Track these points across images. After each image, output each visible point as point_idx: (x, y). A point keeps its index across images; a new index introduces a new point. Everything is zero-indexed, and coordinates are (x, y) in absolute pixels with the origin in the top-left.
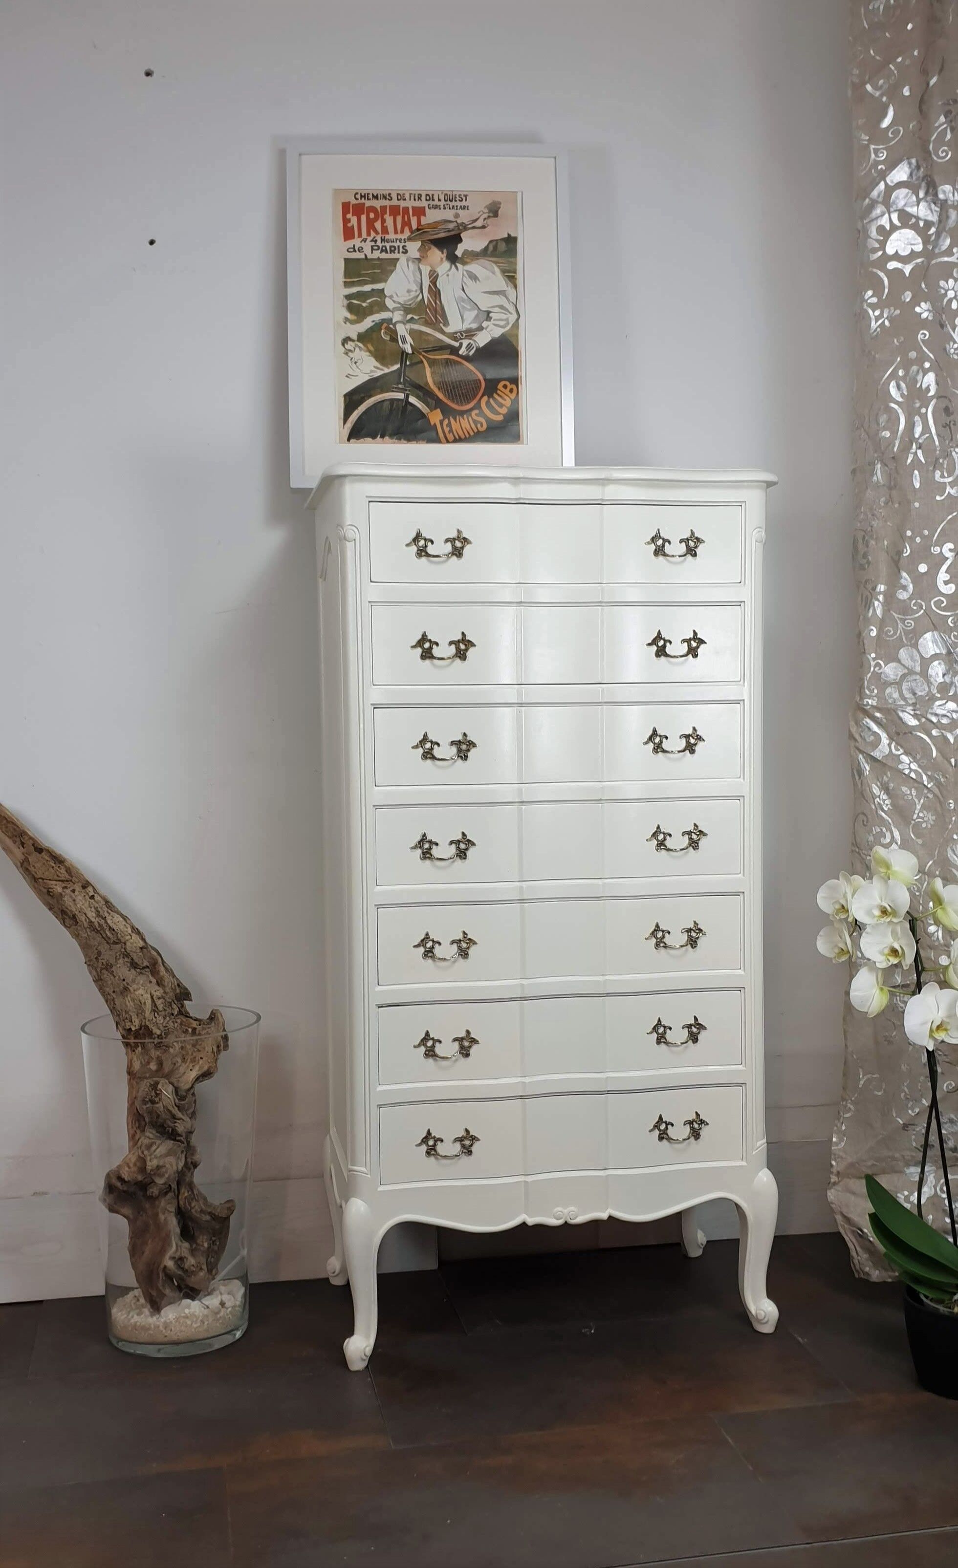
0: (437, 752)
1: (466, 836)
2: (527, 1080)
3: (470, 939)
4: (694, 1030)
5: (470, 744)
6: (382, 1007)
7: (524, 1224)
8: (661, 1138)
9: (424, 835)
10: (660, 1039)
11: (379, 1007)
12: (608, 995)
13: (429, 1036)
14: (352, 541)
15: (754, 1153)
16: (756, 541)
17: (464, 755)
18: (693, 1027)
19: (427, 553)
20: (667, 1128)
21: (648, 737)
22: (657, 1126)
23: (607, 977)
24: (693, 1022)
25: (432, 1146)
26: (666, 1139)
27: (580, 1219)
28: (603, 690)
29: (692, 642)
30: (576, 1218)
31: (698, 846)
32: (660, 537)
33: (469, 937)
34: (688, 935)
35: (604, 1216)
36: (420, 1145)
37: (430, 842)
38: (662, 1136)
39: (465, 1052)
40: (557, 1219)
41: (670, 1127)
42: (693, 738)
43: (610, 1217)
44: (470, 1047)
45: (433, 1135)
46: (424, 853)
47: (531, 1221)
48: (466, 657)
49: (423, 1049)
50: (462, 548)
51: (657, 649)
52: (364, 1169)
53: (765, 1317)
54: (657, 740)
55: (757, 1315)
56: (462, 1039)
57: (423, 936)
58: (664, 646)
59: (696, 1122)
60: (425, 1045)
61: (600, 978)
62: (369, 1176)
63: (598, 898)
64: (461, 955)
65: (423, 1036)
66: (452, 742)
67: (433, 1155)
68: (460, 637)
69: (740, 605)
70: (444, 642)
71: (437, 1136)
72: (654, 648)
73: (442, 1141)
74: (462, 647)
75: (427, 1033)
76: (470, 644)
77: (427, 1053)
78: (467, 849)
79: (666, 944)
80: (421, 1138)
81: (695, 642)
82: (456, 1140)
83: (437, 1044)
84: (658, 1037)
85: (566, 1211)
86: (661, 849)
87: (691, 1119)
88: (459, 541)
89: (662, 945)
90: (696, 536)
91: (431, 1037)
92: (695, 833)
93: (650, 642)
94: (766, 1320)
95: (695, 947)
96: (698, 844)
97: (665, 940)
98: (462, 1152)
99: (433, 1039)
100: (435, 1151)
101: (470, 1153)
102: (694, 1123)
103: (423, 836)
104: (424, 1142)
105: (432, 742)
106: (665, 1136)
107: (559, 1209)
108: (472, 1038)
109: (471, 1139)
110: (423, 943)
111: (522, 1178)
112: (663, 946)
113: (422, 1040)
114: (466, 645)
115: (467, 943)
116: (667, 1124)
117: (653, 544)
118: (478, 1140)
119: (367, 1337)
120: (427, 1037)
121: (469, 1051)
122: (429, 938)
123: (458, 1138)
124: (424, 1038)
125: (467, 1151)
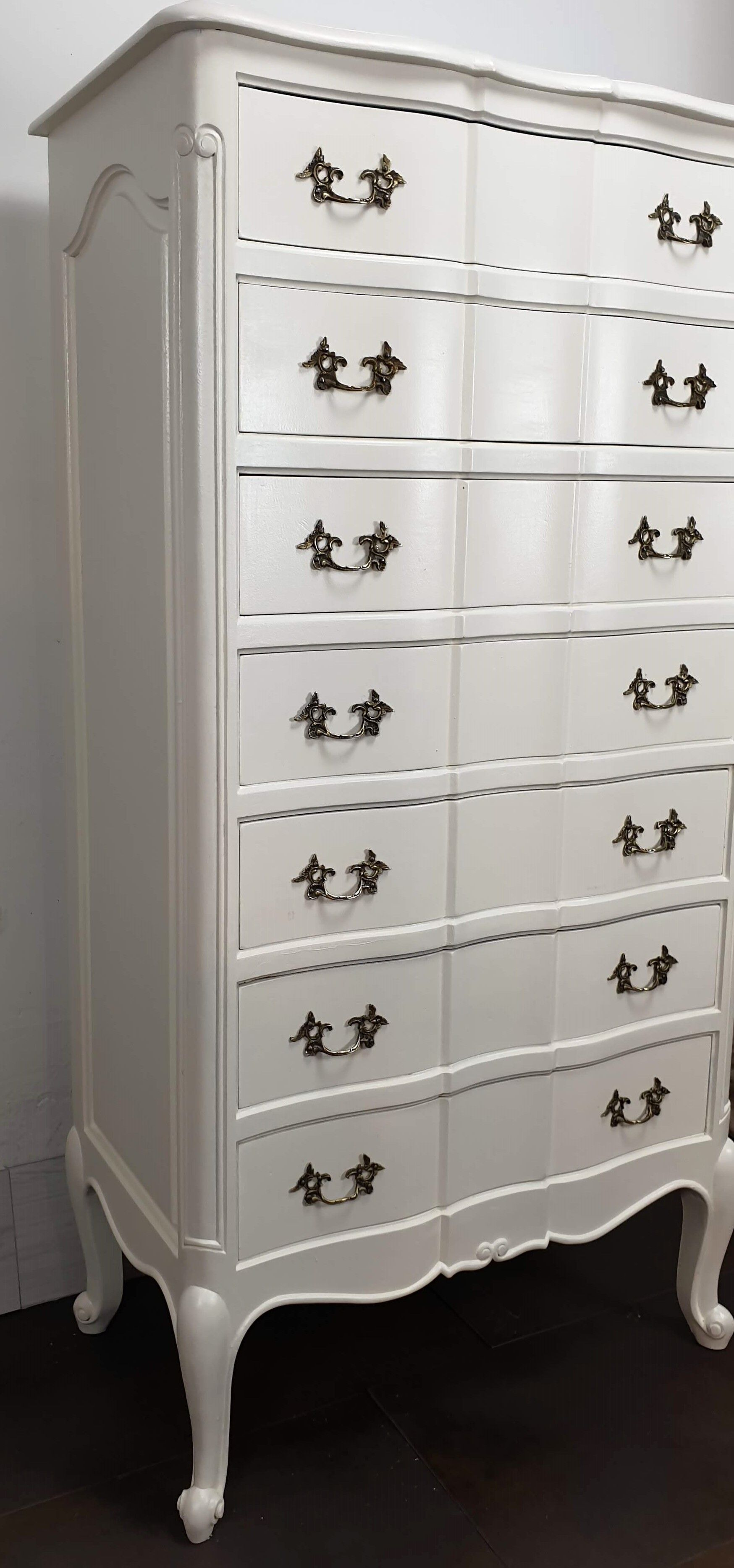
0: (337, 555)
1: (378, 696)
2: (453, 1070)
3: (379, 863)
4: (663, 965)
5: (390, 542)
6: (246, 983)
7: (441, 1277)
8: (614, 1123)
9: (315, 698)
10: (623, 985)
11: (240, 985)
12: (562, 929)
13: (313, 1020)
15: (720, 1121)
17: (380, 561)
18: (661, 962)
19: (330, 193)
20: (622, 1107)
21: (636, 532)
22: (611, 1107)
23: (562, 904)
24: (661, 954)
25: (315, 1188)
26: (621, 1122)
27: (513, 1252)
28: (582, 453)
29: (698, 384)
30: (508, 1252)
31: (685, 699)
32: (667, 210)
33: (377, 859)
34: (664, 832)
35: (543, 1243)
36: (296, 1189)
37: (324, 708)
38: (617, 1119)
39: (367, 1040)
40: (481, 1259)
41: (625, 1104)
42: (689, 535)
43: (552, 1243)
44: (375, 1031)
45: (315, 1172)
46: (312, 728)
47: (450, 1270)
48: (390, 387)
49: (303, 1044)
50: (390, 190)
51: (656, 392)
52: (214, 1243)
54: (647, 537)
55: (708, 1328)
56: (363, 1019)
57: (308, 864)
58: (665, 387)
59: (655, 1092)
60: (307, 1036)
61: (554, 906)
62: (222, 1251)
63: (555, 786)
64: (365, 889)
65: (304, 1021)
66: (361, 538)
67: (316, 1201)
68: (380, 351)
70: (354, 360)
71: (321, 1173)
72: (653, 389)
73: (329, 1179)
74: (384, 368)
75: (311, 1017)
76: (396, 365)
77: (311, 1047)
78: (379, 719)
79: (637, 848)
80: (298, 1179)
81: (701, 383)
82: (349, 1174)
83: (325, 1032)
84: (620, 983)
85: (494, 1246)
86: (641, 706)
87: (649, 1089)
88: (384, 178)
89: (632, 849)
90: (711, 213)
91: (316, 1021)
92: (682, 681)
93: (647, 378)
95: (671, 848)
96: (685, 695)
97: (638, 841)
98: (359, 1191)
99: (319, 1024)
100: (319, 1195)
101: (370, 1190)
102: (653, 1094)
103: (313, 699)
104: (302, 1184)
105: (328, 537)
106: (620, 1119)
107: (484, 1244)
108: (378, 1016)
109: (370, 1168)
110: (307, 874)
111: (437, 1213)
112: (633, 851)
113: (302, 1029)
114: (390, 367)
115: (375, 869)
116: (623, 1101)
117: (658, 220)
118: (382, 1168)
120: (310, 1023)
121: (372, 1038)
122: (317, 865)
123: (353, 1170)
124: (306, 1025)
125: (367, 1188)
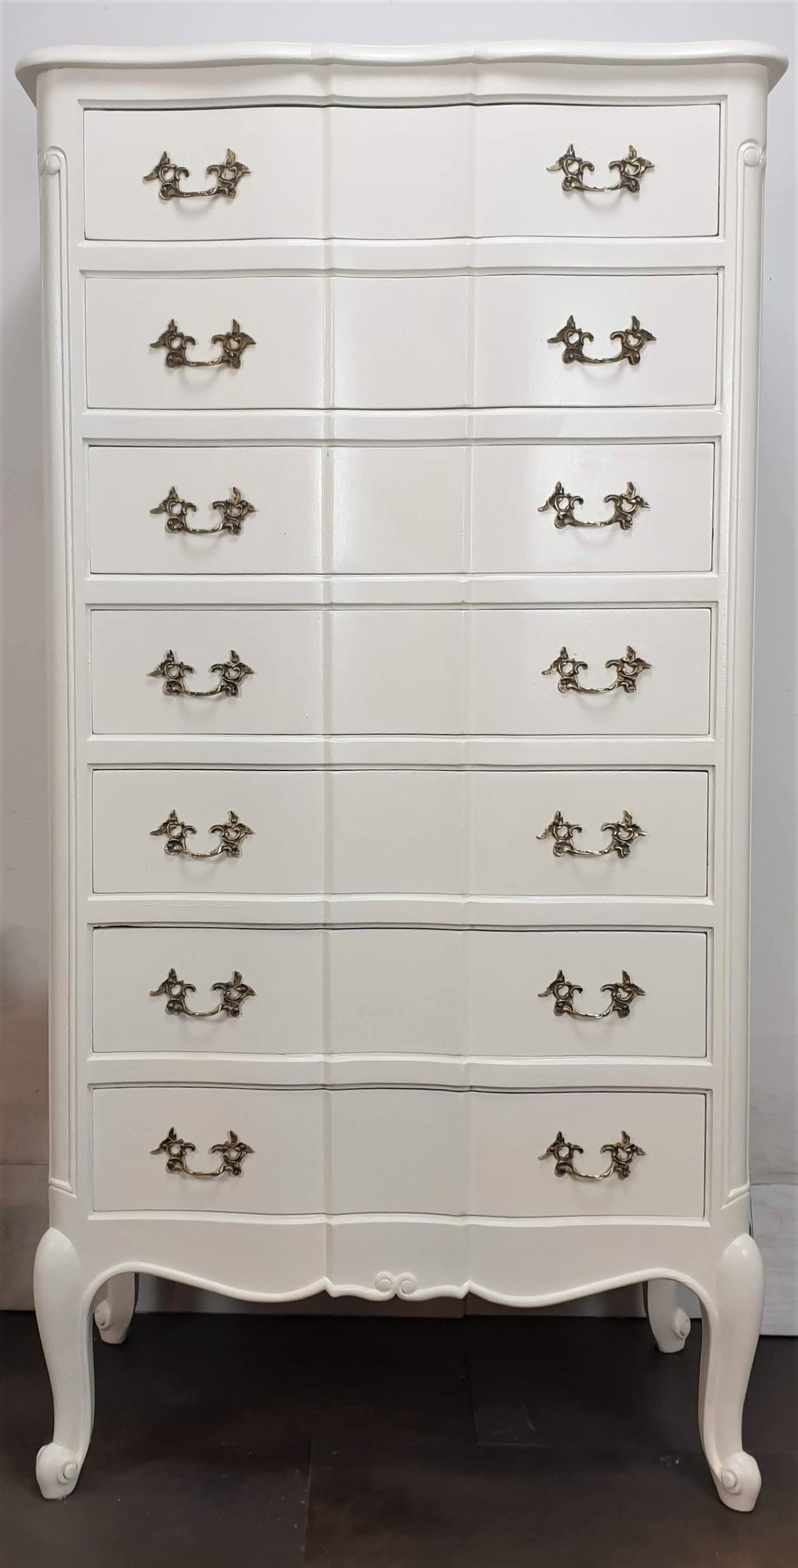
0: (191, 519)
1: (237, 657)
2: (335, 1059)
3: (241, 825)
4: (623, 995)
5: (244, 507)
6: (99, 927)
7: (324, 1294)
8: (560, 1172)
9: (171, 654)
10: (562, 1007)
11: (95, 928)
12: (473, 928)
13: (175, 977)
14: (55, 174)
15: (724, 1207)
16: (746, 164)
17: (236, 525)
18: (620, 990)
19: (177, 190)
20: (570, 1156)
21: (547, 499)
22: (551, 1151)
23: (473, 899)
24: (620, 981)
25: (178, 1155)
26: (570, 1173)
27: (421, 1293)
29: (631, 338)
30: (412, 1291)
31: (634, 685)
32: (575, 160)
33: (240, 822)
34: (613, 835)
35: (459, 1291)
36: (159, 1151)
37: (181, 666)
38: (563, 1167)
39: (231, 1008)
41: (576, 1153)
42: (628, 501)
43: (470, 1294)
44: (240, 1000)
45: (178, 1138)
46: (170, 684)
47: (337, 1289)
48: (241, 362)
49: (164, 1000)
50: (236, 182)
51: (567, 349)
52: (65, 1184)
53: (735, 1485)
54: (564, 504)
55: (726, 1479)
56: (229, 986)
57: (166, 818)
58: (580, 344)
59: (622, 1148)
60: (169, 993)
61: (461, 900)
62: (75, 1196)
63: (458, 767)
64: (227, 850)
65: (166, 978)
66: (216, 503)
67: (178, 1169)
68: (228, 329)
69: (717, 274)
70: (204, 338)
71: (186, 1141)
72: (562, 347)
73: (193, 1149)
74: (235, 345)
75: (172, 974)
76: (246, 341)
77: (171, 1005)
78: (240, 679)
79: (572, 848)
80: (160, 1142)
81: (636, 336)
82: (215, 1149)
83: (188, 992)
84: (557, 1003)
85: (396, 1279)
86: (568, 689)
87: (614, 1143)
88: (230, 170)
89: (566, 849)
90: (640, 156)
91: (179, 979)
92: (630, 664)
93: (554, 335)
94: (737, 1490)
95: (626, 855)
96: (633, 681)
97: (574, 842)
98: (224, 1170)
99: (181, 983)
100: (182, 1163)
101: (237, 1171)
102: (620, 1150)
103: (168, 656)
104: (165, 1148)
105: (183, 503)
106: (567, 1168)
107: (387, 1273)
108: (243, 985)
109: (238, 1148)
110: (165, 828)
111: (321, 1219)
112: (568, 852)
113: (163, 984)
114: (238, 341)
115: (238, 832)
116: (572, 1149)
117: (562, 171)
118: (251, 1151)
119: (73, 1447)
120: (171, 980)
121: (238, 1006)
122: (176, 820)
123: (220, 1145)
124: (167, 982)
125: (234, 1168)
